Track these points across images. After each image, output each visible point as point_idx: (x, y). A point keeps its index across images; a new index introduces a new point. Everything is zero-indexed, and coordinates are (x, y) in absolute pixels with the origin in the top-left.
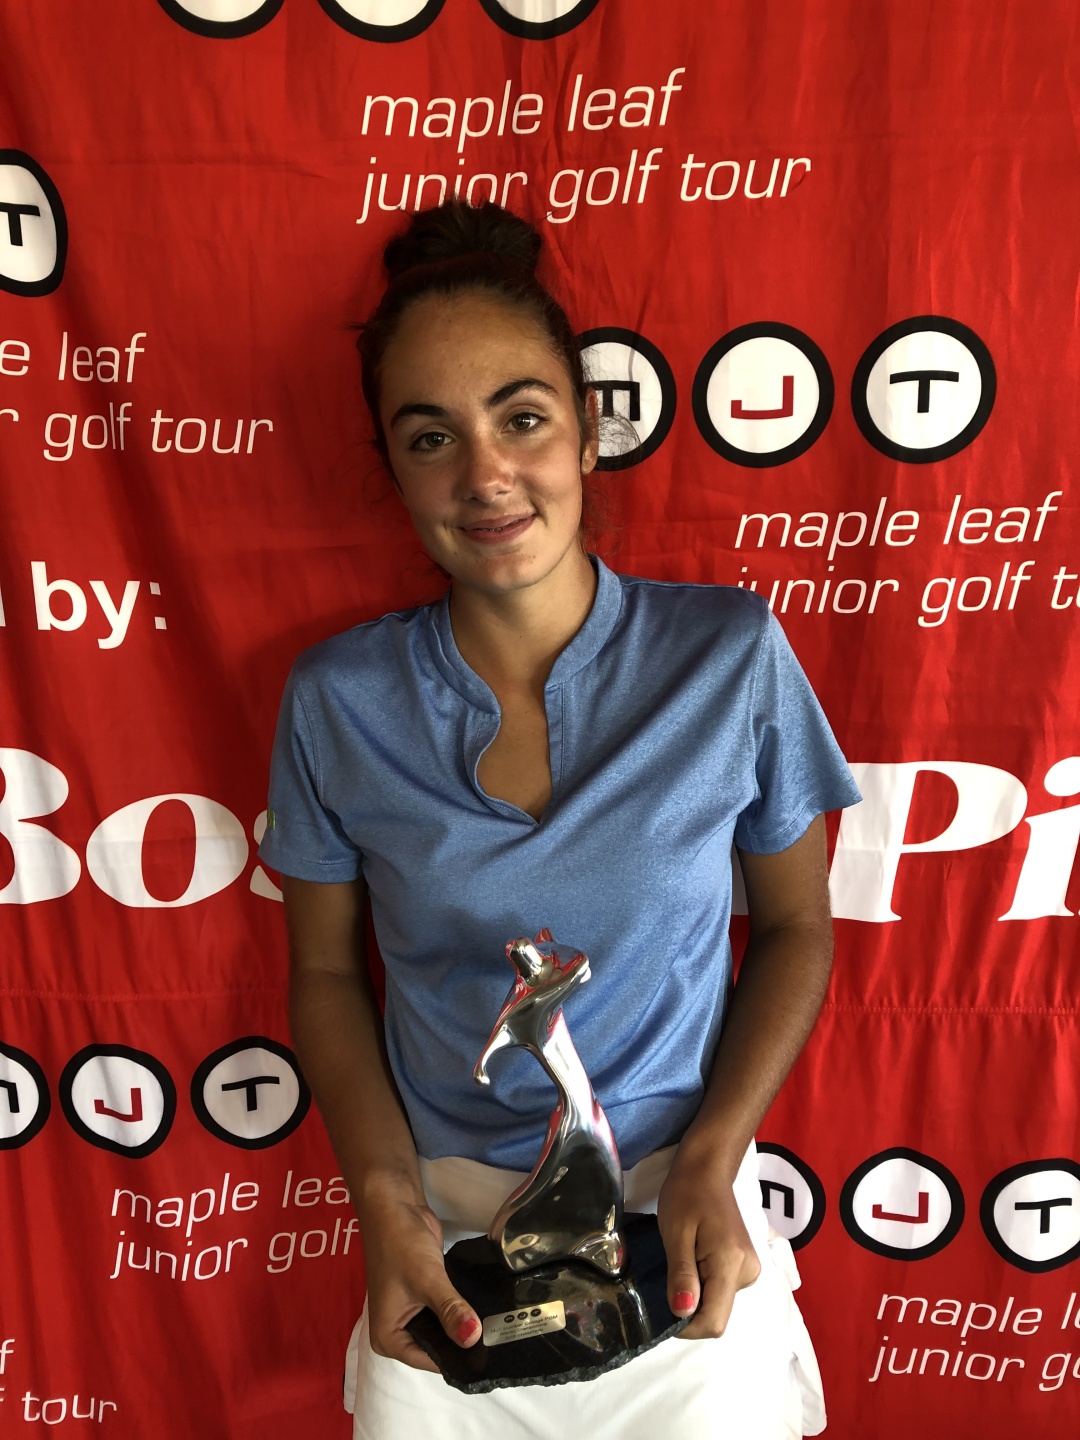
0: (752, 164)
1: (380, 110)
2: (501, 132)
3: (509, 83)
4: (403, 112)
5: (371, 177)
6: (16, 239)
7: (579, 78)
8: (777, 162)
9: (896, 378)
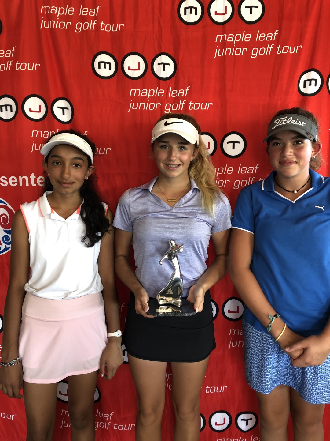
0: (202, 103)
1: (133, 92)
2: (156, 96)
3: (157, 87)
4: (138, 92)
5: (131, 103)
6: (64, 114)
7: (171, 88)
8: (207, 103)
9: (228, 143)
